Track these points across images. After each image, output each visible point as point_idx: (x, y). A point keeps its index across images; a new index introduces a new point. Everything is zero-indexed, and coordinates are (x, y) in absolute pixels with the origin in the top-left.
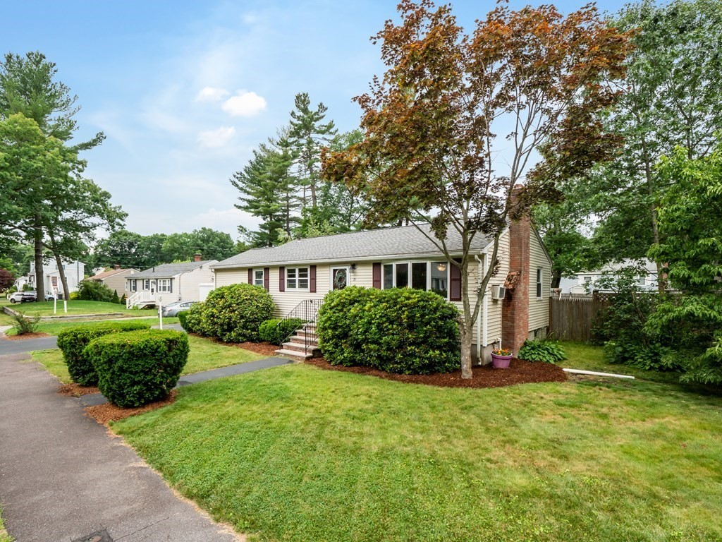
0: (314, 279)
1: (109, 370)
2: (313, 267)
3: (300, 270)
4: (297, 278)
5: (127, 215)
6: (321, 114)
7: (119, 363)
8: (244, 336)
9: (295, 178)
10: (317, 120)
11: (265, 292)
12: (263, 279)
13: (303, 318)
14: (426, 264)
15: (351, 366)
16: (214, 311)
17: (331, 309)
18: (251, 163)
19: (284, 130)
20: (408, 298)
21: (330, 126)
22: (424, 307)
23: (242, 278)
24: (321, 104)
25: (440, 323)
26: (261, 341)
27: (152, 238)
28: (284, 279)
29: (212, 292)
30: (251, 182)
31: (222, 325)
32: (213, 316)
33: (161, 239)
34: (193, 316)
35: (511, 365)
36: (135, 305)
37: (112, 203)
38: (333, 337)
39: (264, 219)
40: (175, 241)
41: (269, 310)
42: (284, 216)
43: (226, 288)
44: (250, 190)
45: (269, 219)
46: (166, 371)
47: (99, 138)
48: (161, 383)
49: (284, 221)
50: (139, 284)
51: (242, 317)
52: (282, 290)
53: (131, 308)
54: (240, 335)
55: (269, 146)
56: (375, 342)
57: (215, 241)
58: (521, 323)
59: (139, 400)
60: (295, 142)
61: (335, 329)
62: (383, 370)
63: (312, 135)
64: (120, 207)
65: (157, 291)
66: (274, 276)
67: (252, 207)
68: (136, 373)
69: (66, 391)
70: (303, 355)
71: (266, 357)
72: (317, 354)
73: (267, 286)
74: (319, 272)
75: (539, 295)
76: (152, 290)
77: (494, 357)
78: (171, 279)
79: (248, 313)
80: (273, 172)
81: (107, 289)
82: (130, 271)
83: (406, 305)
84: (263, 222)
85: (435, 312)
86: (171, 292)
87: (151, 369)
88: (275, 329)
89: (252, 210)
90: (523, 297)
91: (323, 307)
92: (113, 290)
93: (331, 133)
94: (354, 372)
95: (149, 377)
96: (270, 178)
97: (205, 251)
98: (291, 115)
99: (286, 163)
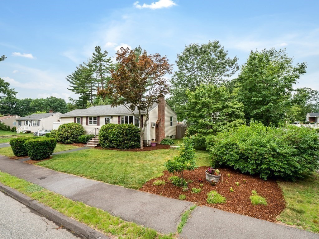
0: (99, 121)
1: (33, 149)
2: (99, 117)
3: (94, 118)
4: (93, 121)
5: (17, 93)
6: (106, 55)
7: (37, 147)
8: (73, 141)
9: (94, 78)
10: (104, 57)
11: (81, 126)
12: (80, 121)
13: (95, 134)
14: (133, 117)
15: (109, 148)
16: (61, 132)
17: (103, 131)
18: (75, 72)
19: (90, 59)
20: (125, 127)
21: (109, 60)
22: (130, 129)
23: (72, 121)
24: (106, 51)
25: (135, 134)
26: (79, 143)
27: (24, 100)
28: (88, 121)
29: (60, 126)
30: (75, 79)
31: (64, 137)
32: (61, 134)
33: (30, 101)
34: (52, 135)
35: (156, 145)
36: (21, 132)
37: (10, 88)
38: (104, 139)
39: (81, 95)
40: (37, 102)
41: (82, 132)
42: (90, 93)
43: (66, 124)
44: (75, 83)
45: (83, 95)
46: (50, 149)
47: (3, 58)
48: (49, 153)
49: (90, 96)
50: (23, 123)
51: (72, 135)
52: (87, 125)
53: (19, 133)
54: (71, 141)
55: (83, 65)
56: (116, 140)
57: (57, 103)
58: (161, 134)
59: (41, 158)
60: (95, 65)
61: (104, 137)
62: (119, 148)
63: (102, 62)
64: (14, 89)
65: (32, 126)
66: (84, 120)
67: (75, 89)
68: (41, 150)
69: (12, 158)
70: (94, 146)
71: (81, 147)
72: (99, 145)
73: (82, 123)
74: (101, 119)
75: (171, 125)
76: (29, 125)
77: (151, 143)
78: (39, 120)
79: (74, 133)
80: (85, 76)
81: (4, 125)
82: (16, 117)
83: (125, 129)
84: (80, 96)
85: (133, 131)
86: (39, 126)
87: (46, 148)
88: (84, 138)
89: (75, 91)
90: (162, 126)
91: (100, 130)
92: (7, 125)
93: (109, 62)
94: (110, 150)
95: (45, 151)
96: (84, 79)
97: (52, 107)
98: (93, 54)
99: (91, 73)
